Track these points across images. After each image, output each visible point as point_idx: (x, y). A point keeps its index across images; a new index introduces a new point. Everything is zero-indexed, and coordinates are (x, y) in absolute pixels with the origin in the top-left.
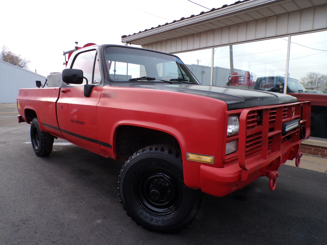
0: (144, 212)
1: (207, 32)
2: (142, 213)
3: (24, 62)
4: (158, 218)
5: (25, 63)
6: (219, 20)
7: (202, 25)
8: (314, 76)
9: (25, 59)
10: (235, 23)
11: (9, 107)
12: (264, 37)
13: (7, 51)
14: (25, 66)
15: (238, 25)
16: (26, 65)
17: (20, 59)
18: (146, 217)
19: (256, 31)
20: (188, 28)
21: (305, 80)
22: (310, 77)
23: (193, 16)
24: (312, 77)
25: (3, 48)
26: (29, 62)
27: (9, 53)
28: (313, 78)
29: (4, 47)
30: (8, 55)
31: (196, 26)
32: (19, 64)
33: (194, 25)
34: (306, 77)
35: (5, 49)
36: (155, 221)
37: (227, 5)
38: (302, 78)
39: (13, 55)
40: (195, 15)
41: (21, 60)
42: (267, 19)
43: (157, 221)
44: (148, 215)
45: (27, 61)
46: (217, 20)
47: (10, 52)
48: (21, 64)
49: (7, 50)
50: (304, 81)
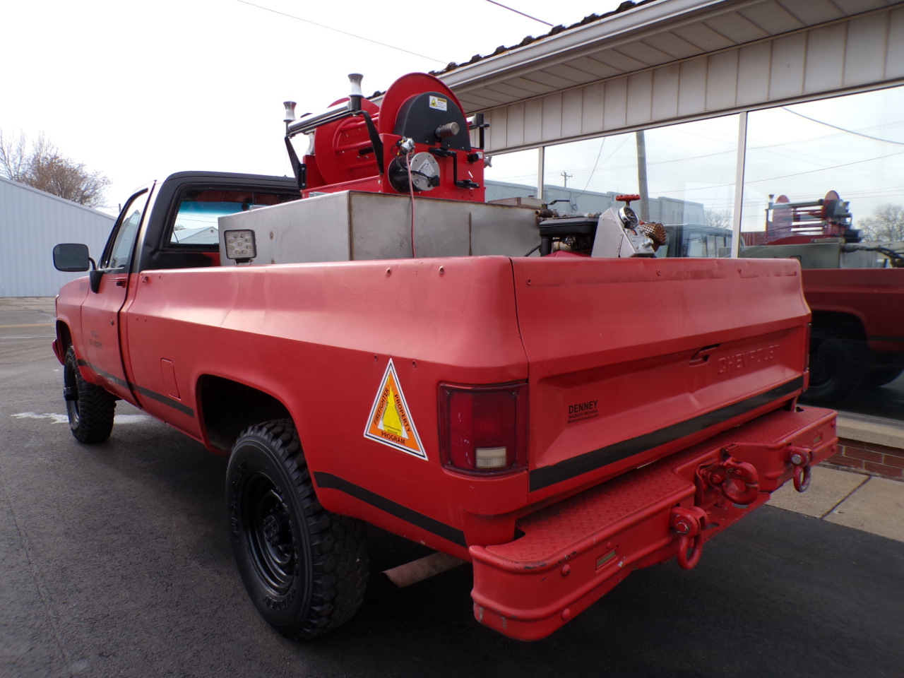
1: (525, 102)
3: (93, 184)
5: (96, 185)
6: (547, 68)
7: (503, 83)
8: (896, 215)
9: (95, 176)
10: (595, 78)
11: (33, 308)
12: (674, 115)
13: (49, 153)
14: (96, 193)
15: (605, 82)
16: (97, 191)
17: (81, 176)
19: (652, 97)
20: (467, 93)
21: (871, 227)
22: (885, 219)
23: (476, 59)
24: (891, 218)
25: (38, 145)
26: (106, 182)
27: (52, 159)
28: (895, 220)
29: (40, 144)
30: (51, 165)
31: (487, 86)
32: (79, 189)
33: (482, 85)
34: (874, 218)
35: (44, 150)
37: (563, 26)
38: (862, 220)
39: (64, 164)
40: (483, 57)
41: (85, 177)
42: (680, 63)
45: (101, 180)
46: (541, 70)
47: (56, 157)
48: (86, 190)
49: (48, 151)
50: (869, 229)
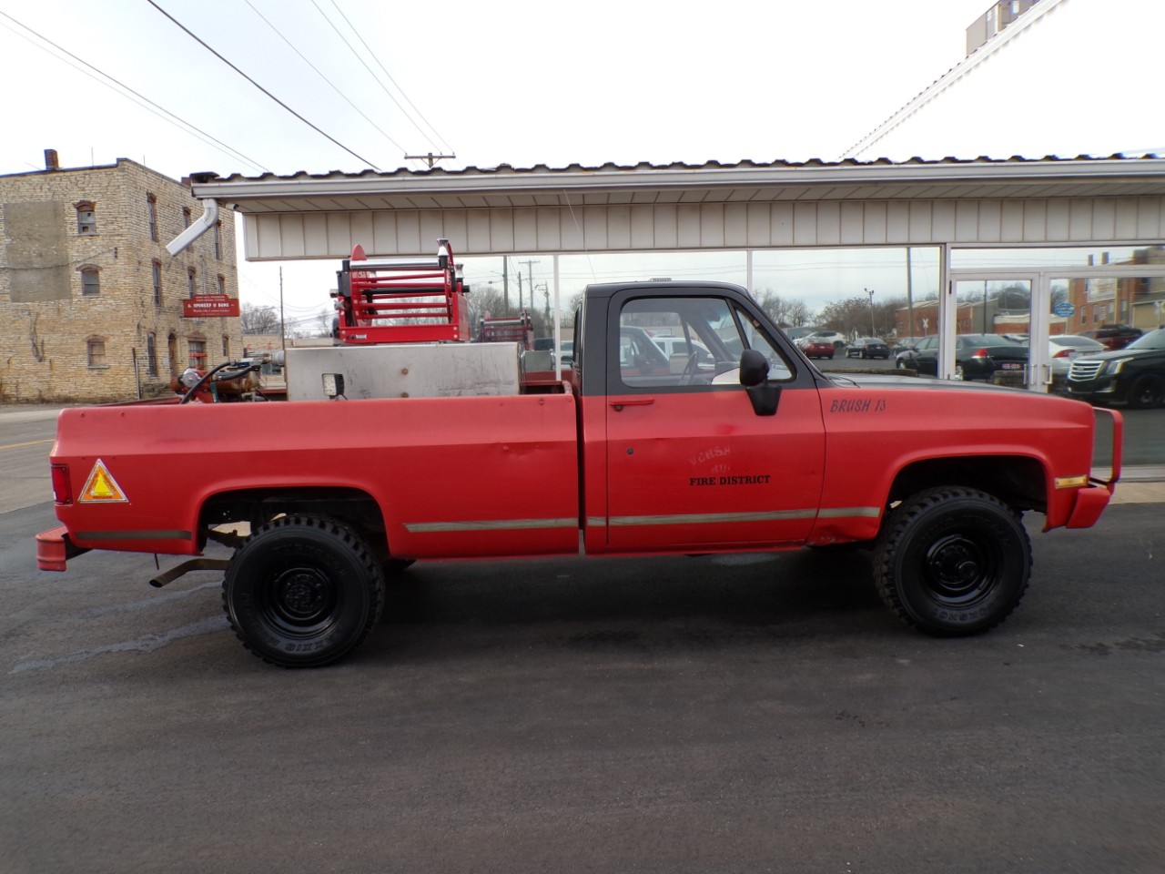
0: (947, 611)
2: (945, 613)
4: (971, 611)
18: (952, 616)
36: (969, 616)
43: (973, 615)
44: (954, 612)
